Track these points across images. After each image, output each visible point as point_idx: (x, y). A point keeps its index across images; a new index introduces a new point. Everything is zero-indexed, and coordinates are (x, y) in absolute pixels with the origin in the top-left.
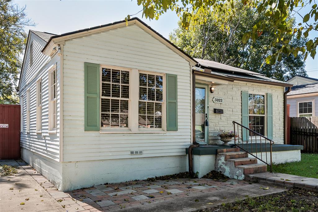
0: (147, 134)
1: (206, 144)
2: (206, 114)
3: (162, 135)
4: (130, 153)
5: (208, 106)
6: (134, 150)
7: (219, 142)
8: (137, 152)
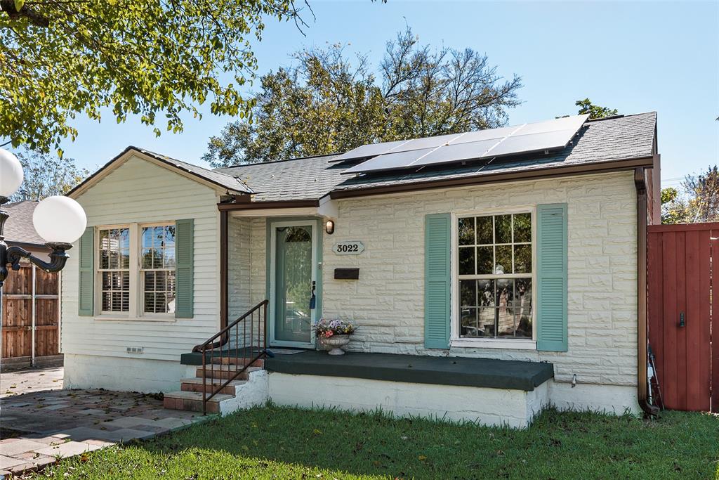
0: (144, 323)
1: (313, 347)
2: (314, 283)
3: (169, 324)
4: (126, 350)
5: (320, 263)
6: (132, 345)
7: (351, 346)
8: (134, 350)
